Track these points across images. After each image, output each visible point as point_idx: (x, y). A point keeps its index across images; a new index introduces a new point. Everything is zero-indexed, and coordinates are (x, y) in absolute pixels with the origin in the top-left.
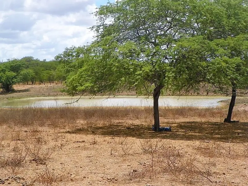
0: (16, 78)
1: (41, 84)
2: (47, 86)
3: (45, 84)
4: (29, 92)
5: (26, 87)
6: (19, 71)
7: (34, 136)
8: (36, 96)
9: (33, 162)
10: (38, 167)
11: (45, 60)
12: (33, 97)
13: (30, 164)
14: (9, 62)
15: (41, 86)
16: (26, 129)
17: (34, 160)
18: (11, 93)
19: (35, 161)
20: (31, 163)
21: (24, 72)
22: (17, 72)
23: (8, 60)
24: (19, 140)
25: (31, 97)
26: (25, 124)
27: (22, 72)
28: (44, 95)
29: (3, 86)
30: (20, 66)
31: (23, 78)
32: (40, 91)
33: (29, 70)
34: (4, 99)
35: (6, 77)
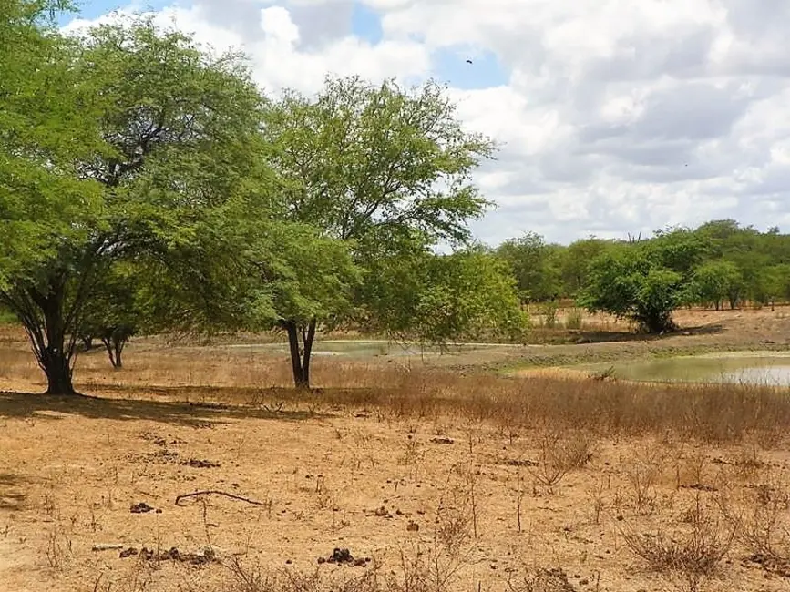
0: (682, 289)
1: (760, 308)
2: (781, 315)
3: (775, 308)
4: (721, 335)
5: (713, 317)
6: (691, 267)
7: (746, 477)
8: (745, 347)
9: (751, 563)
10: (771, 583)
11: (776, 230)
12: (734, 350)
13: (745, 570)
14: (661, 239)
15: (760, 314)
16: (718, 454)
17: (755, 557)
18: (666, 335)
19: (760, 562)
20: (748, 567)
21: (707, 268)
22: (685, 268)
23: (658, 232)
24: (699, 486)
25: (729, 350)
26: (712, 437)
27: (700, 271)
28: (770, 345)
29: (641, 313)
30: (693, 251)
31: (703, 290)
32: (757, 331)
33: (725, 264)
34: (643, 352)
35: (650, 285)
